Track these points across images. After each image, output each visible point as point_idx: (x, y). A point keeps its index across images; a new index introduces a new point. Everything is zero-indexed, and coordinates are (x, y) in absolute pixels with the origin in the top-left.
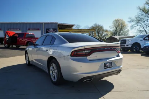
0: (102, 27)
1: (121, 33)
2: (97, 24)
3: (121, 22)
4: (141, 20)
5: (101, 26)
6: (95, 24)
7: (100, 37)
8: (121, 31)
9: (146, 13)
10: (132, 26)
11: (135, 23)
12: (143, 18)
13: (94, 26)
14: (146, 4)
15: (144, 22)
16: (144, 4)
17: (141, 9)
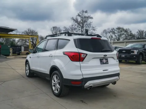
0: (36, 33)
2: (31, 29)
3: (59, 30)
4: (75, 30)
5: (36, 31)
6: (29, 29)
7: (35, 43)
9: (79, 24)
12: (76, 28)
13: (28, 31)
14: (78, 15)
16: (77, 16)
17: (74, 20)
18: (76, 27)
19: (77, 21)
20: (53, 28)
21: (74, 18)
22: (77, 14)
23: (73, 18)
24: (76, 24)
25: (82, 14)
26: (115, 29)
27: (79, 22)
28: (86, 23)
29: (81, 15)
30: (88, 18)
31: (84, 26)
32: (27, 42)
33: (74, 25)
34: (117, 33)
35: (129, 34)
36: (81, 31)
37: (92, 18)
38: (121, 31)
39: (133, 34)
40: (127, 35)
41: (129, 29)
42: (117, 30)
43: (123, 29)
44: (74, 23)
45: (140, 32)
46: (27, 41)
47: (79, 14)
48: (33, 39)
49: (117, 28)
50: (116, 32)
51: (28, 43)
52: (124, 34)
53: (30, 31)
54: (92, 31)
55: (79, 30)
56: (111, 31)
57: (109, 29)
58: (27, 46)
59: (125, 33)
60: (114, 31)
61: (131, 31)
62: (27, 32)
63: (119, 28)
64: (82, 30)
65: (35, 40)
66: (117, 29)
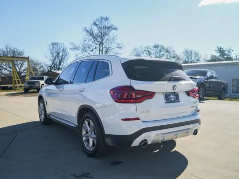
0: (21, 53)
1: (61, 67)
2: (12, 47)
4: (89, 48)
5: (20, 51)
6: (7, 46)
7: (18, 70)
8: (62, 63)
10: (77, 55)
11: (80, 51)
12: (91, 45)
13: (6, 50)
14: (94, 24)
15: (92, 51)
16: (91, 25)
17: (88, 32)
18: (90, 43)
19: (93, 33)
20: (53, 44)
21: (88, 29)
22: (92, 23)
23: (85, 28)
24: (91, 38)
25: (101, 23)
26: (151, 47)
27: (96, 35)
28: (107, 37)
29: (99, 23)
30: (111, 29)
31: (104, 41)
32: (5, 69)
33: (88, 40)
34: (154, 54)
35: (172, 55)
36: (100, 50)
37: (116, 29)
38: (160, 51)
39: (177, 56)
40: (169, 57)
41: (171, 47)
42: (154, 49)
43: (163, 48)
44: (88, 36)
45: (187, 52)
46: (5, 67)
47: (96, 22)
48: (16, 63)
49: (154, 45)
50: (152, 52)
51: (6, 71)
52: (164, 55)
53: (9, 50)
54: (116, 49)
55: (96, 48)
56: (145, 51)
57: (141, 47)
58: (4, 76)
59: (166, 54)
60: (149, 50)
61: (174, 51)
62: (4, 52)
63: (156, 47)
64: (101, 48)
65: (19, 66)
66: (154, 47)
